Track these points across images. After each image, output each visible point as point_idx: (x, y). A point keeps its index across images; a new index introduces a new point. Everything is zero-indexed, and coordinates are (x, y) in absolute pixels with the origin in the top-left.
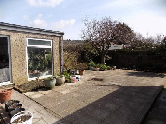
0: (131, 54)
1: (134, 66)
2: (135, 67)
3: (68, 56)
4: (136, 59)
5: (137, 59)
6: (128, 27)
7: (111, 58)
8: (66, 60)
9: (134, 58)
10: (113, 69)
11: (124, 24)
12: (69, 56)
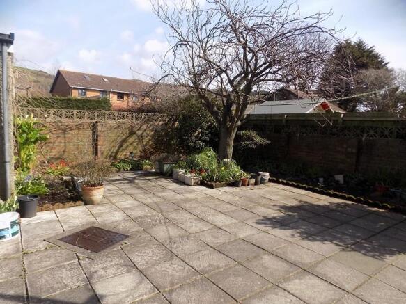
0: (334, 130)
1: (340, 178)
2: (342, 181)
3: (132, 127)
4: (349, 150)
5: (354, 151)
6: (372, 51)
7: (266, 141)
8: (124, 141)
9: (345, 146)
10: (253, 181)
11: (360, 45)
12: (135, 129)
